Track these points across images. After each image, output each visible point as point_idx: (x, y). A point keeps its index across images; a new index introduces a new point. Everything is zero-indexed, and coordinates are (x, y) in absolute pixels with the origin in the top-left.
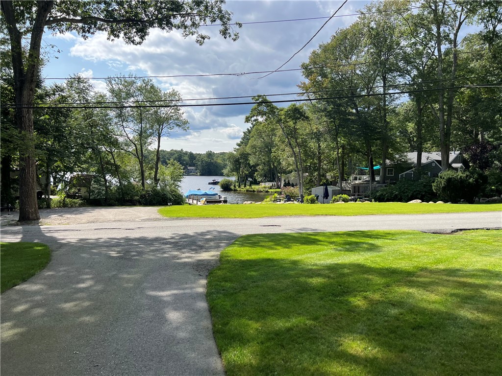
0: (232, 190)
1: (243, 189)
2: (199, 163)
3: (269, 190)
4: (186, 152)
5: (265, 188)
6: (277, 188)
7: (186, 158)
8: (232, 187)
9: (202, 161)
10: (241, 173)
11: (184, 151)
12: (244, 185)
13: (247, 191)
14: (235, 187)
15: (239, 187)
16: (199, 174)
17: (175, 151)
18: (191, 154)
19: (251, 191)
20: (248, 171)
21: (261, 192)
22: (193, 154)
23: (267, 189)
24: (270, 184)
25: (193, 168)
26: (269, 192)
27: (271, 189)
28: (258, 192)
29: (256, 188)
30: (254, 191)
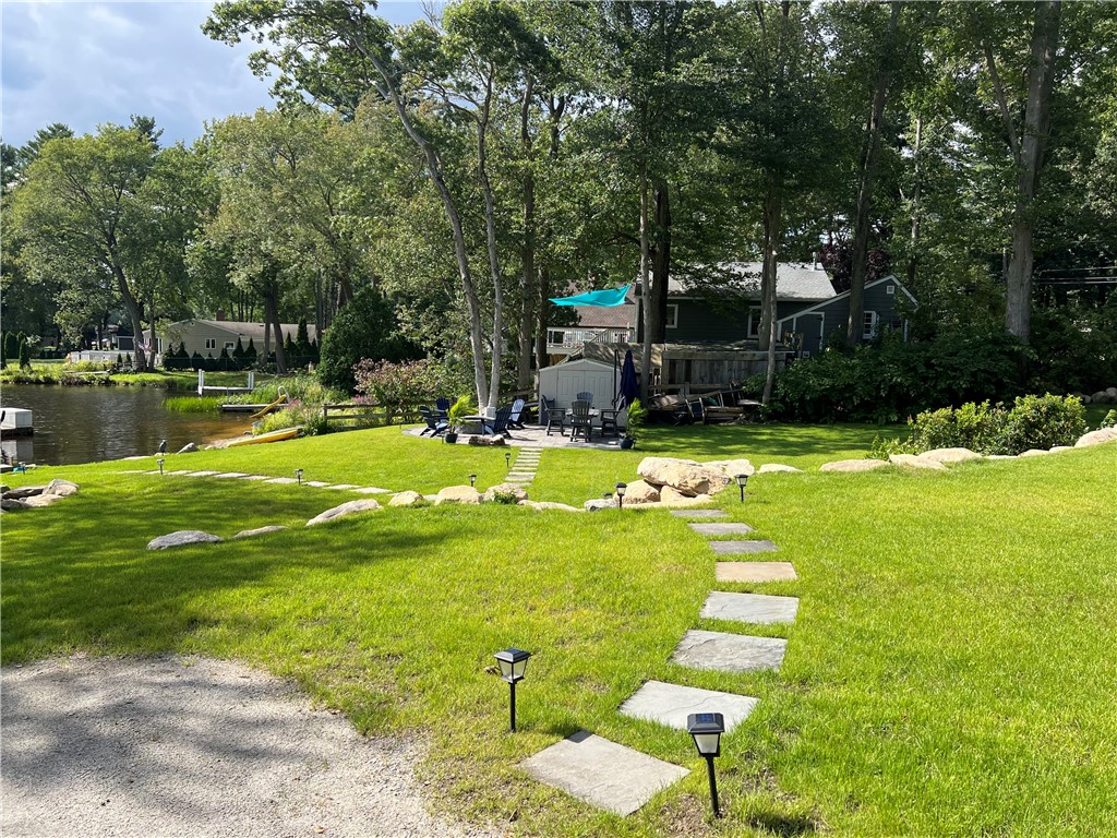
3: (112, 378)
5: (90, 368)
6: (142, 369)
13: (19, 381)
21: (82, 383)
23: (104, 375)
24: (110, 357)
26: (114, 383)
27: (115, 372)
28: (70, 384)
29: (54, 369)
30: (49, 382)
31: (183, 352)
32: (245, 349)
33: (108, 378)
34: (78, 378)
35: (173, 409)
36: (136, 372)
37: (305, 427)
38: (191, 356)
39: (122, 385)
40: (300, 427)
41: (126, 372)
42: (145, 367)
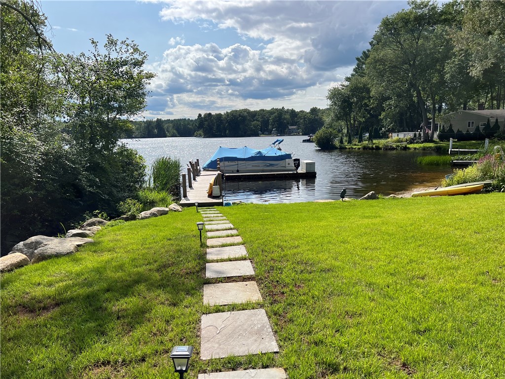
0: (336, 148)
1: (357, 145)
2: (302, 121)
3: (408, 146)
4: (288, 110)
5: (399, 141)
6: (426, 141)
7: (288, 116)
8: (337, 142)
9: (305, 118)
10: (352, 122)
11: (286, 109)
12: (357, 140)
13: (365, 148)
14: (341, 142)
15: (350, 142)
16: (301, 134)
17: (276, 109)
18: (293, 111)
19: (372, 148)
20: (364, 117)
21: (393, 149)
22: (295, 111)
23: (404, 144)
24: (410, 135)
25: (295, 127)
26: (409, 148)
27: (411, 143)
28: (386, 149)
29: (381, 142)
30: (378, 148)
31: (451, 130)
32: (492, 126)
33: (406, 146)
34: (391, 146)
35: (420, 163)
36: (422, 142)
37: (495, 182)
38: (455, 132)
39: (412, 150)
40: (487, 182)
41: (417, 143)
42: (428, 139)
